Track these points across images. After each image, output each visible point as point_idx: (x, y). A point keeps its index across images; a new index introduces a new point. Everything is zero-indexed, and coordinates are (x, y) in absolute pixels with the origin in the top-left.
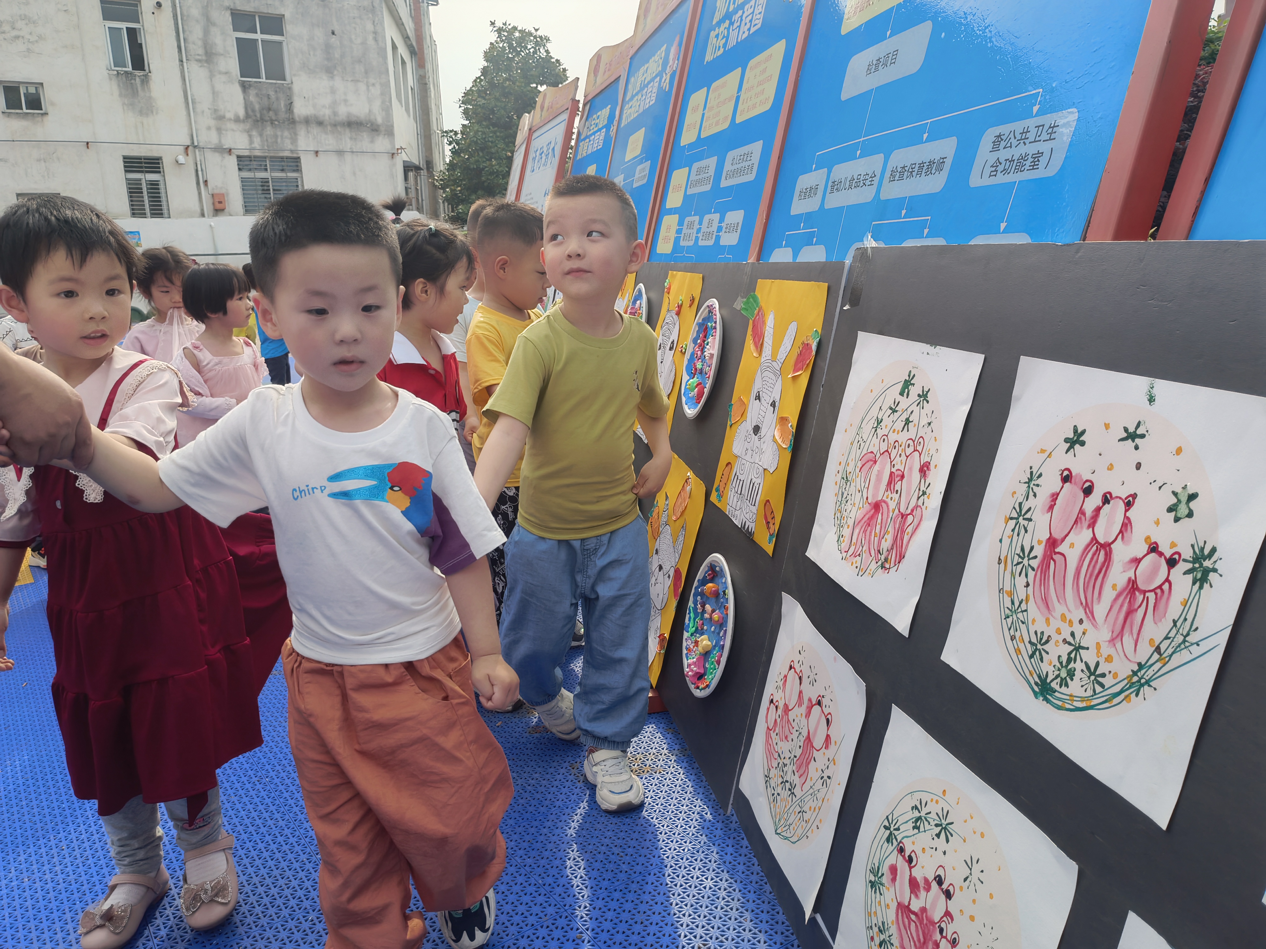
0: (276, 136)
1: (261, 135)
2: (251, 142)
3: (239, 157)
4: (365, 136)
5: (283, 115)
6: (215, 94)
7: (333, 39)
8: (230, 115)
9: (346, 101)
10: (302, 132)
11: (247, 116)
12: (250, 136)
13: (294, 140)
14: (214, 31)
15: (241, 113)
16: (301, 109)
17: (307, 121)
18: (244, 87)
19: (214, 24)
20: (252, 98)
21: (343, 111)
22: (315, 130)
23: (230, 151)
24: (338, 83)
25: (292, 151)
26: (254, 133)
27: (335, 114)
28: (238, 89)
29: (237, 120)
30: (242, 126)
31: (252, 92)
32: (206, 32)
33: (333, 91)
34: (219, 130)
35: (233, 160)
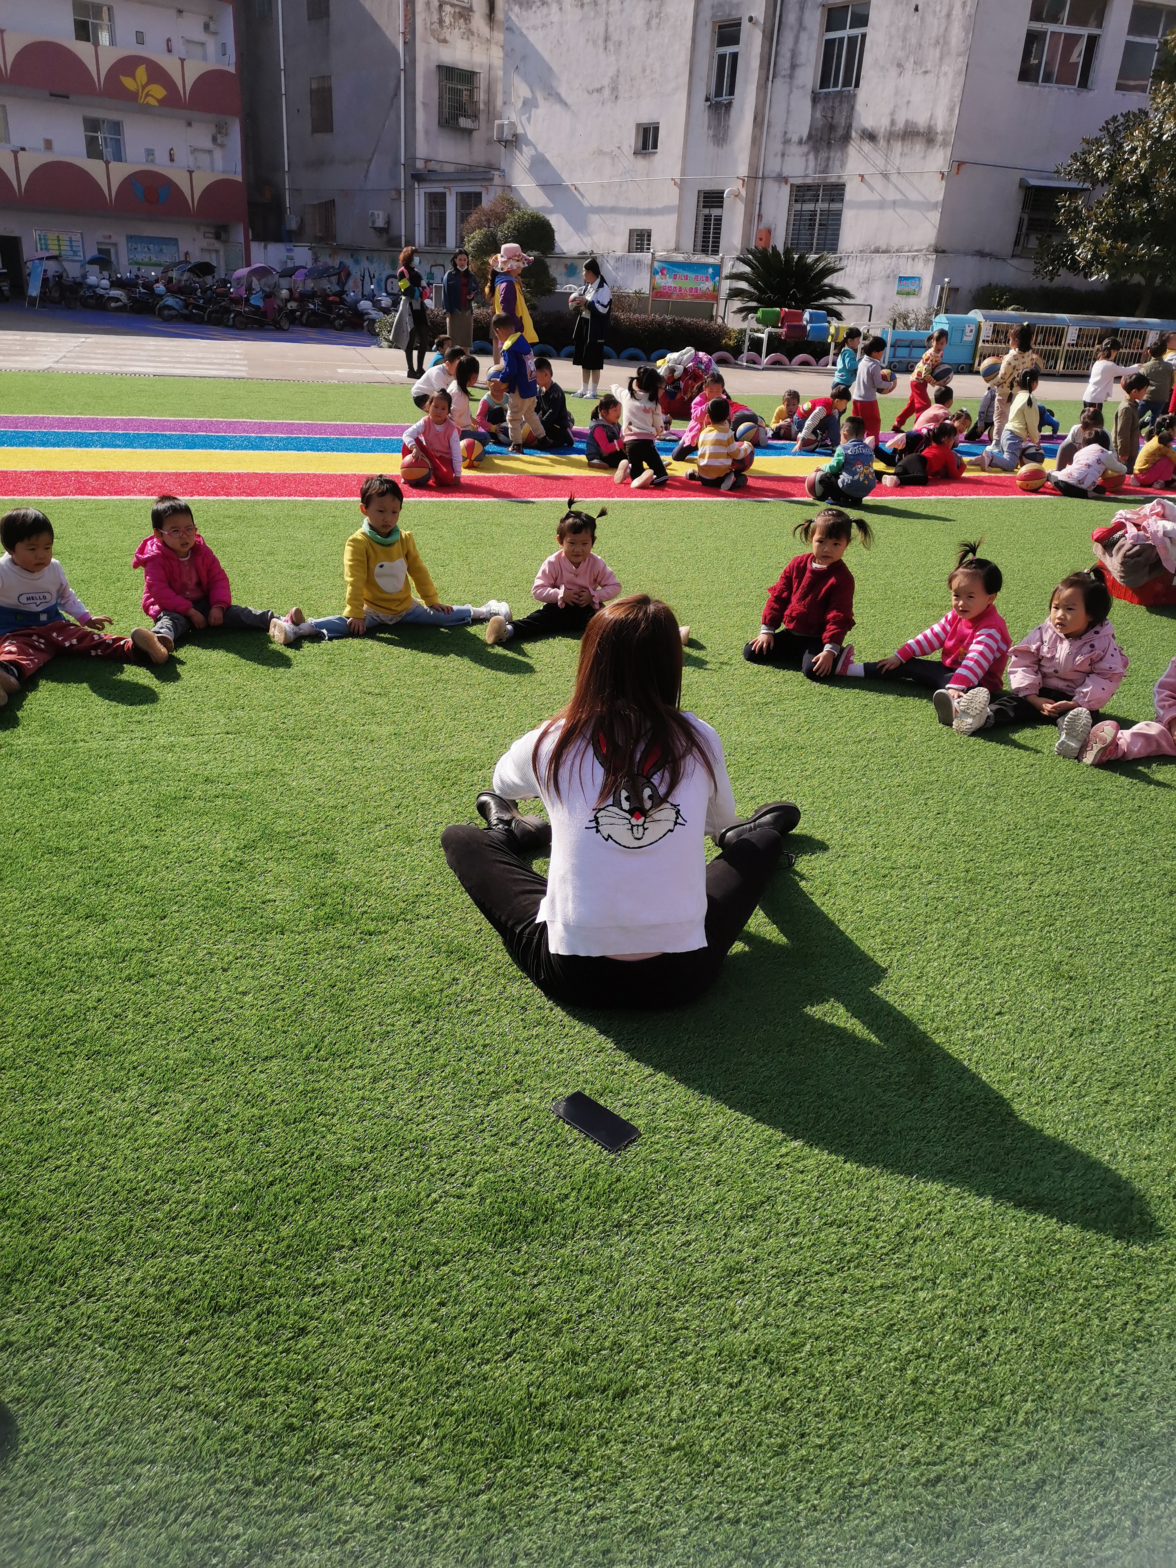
0: (828, 158)
1: (816, 158)
2: (806, 168)
3: (792, 185)
4: (918, 150)
5: (841, 132)
6: (789, 113)
7: (914, 18)
8: (795, 138)
9: (908, 104)
10: (853, 150)
11: (810, 136)
12: (807, 160)
13: (844, 162)
14: (804, 36)
15: (805, 131)
16: (860, 120)
17: (862, 136)
18: (815, 98)
19: (804, 29)
20: (818, 115)
21: (902, 118)
22: (868, 146)
23: (785, 180)
24: (908, 80)
25: (839, 177)
26: (811, 157)
28: (809, 104)
29: (800, 142)
30: (805, 148)
31: (822, 107)
32: (796, 39)
33: (898, 91)
34: (783, 155)
35: (786, 190)
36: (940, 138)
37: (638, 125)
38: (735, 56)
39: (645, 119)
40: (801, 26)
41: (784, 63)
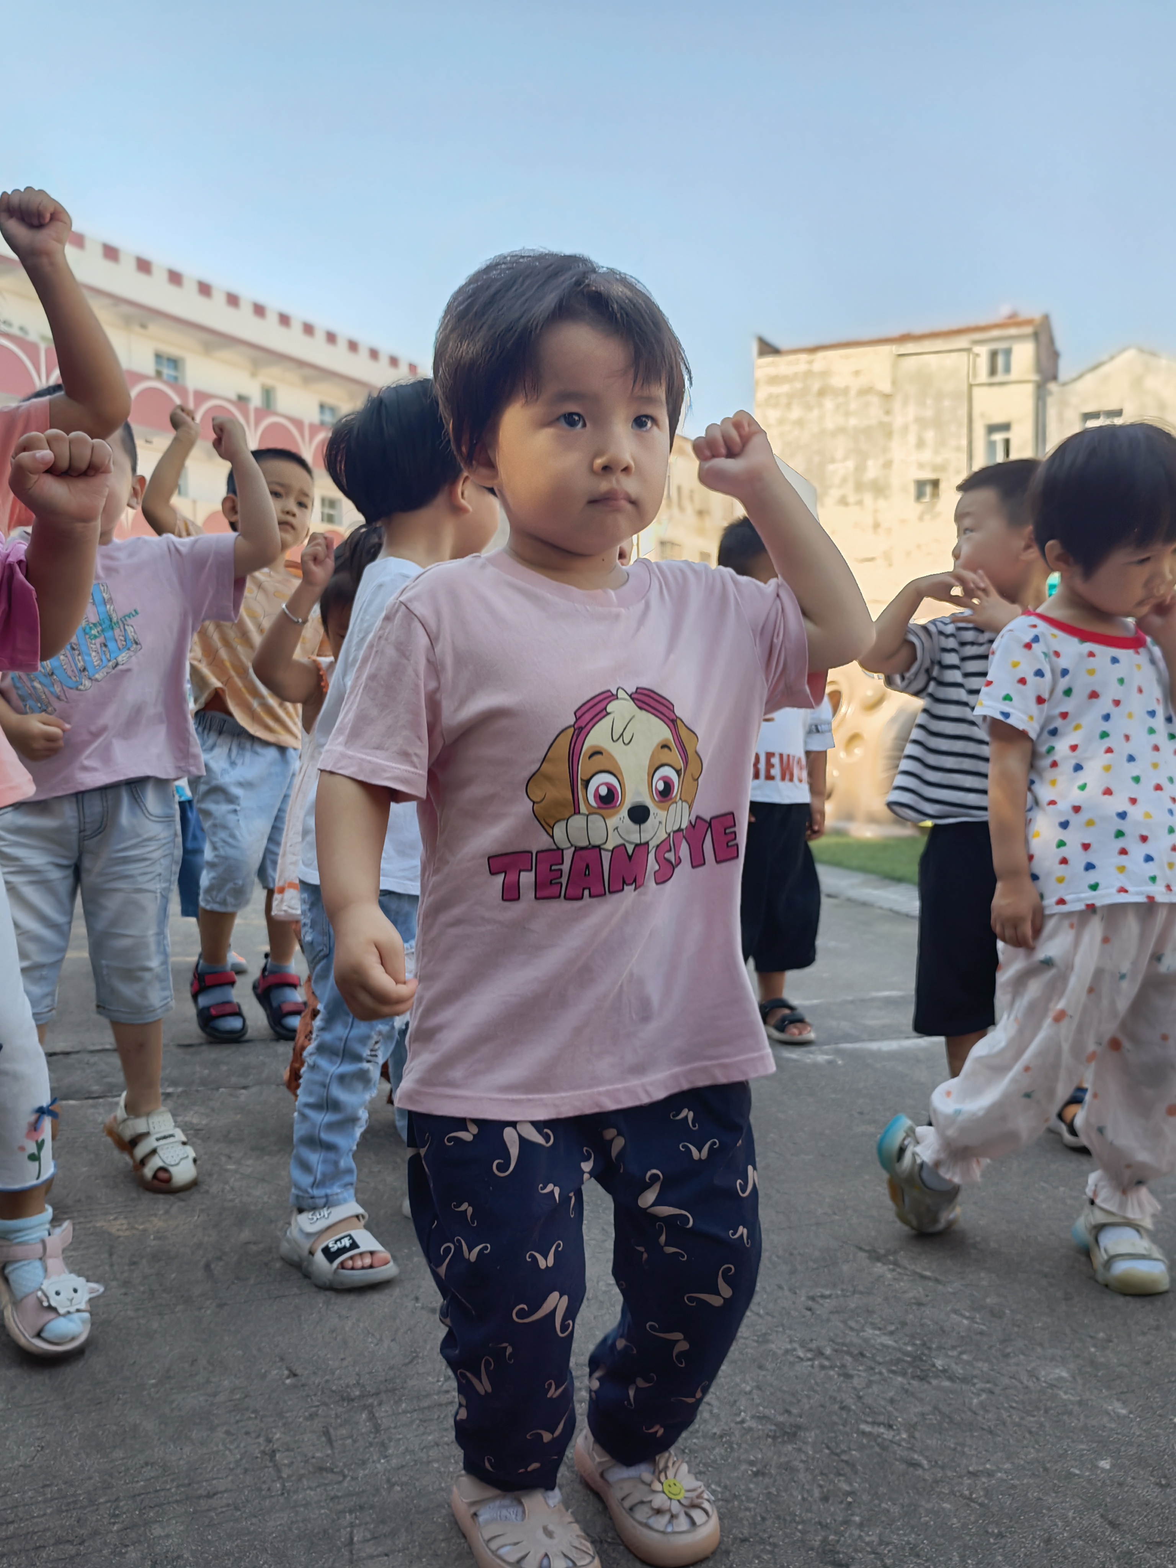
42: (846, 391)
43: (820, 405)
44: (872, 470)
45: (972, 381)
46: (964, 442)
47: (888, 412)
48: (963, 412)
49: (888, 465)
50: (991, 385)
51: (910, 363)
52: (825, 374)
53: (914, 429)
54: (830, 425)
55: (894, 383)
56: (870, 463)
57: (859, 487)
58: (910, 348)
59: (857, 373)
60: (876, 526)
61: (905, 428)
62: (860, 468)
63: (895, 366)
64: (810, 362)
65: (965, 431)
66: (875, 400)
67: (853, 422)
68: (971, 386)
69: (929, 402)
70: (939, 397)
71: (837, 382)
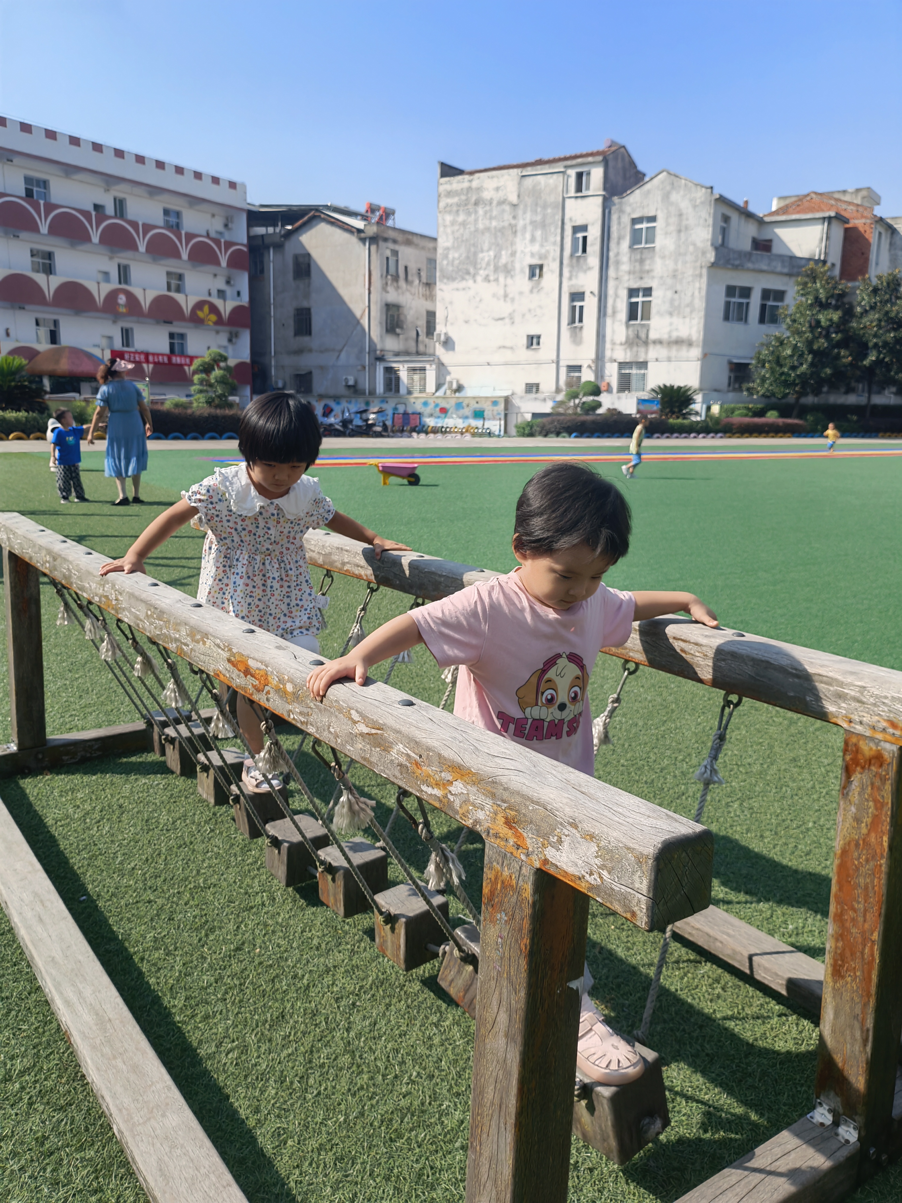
0: (638, 351)
1: (631, 351)
2: (626, 355)
3: (619, 362)
4: (684, 348)
5: (643, 339)
6: (613, 332)
7: (676, 296)
8: (618, 342)
9: (677, 329)
10: (651, 347)
11: (626, 342)
12: (626, 352)
13: (646, 353)
14: (618, 300)
15: (623, 339)
16: (653, 335)
17: (655, 342)
18: (628, 326)
19: (618, 297)
20: (630, 333)
21: (675, 335)
22: (658, 347)
23: (615, 361)
24: (675, 320)
25: (644, 358)
26: (628, 350)
27: (670, 337)
28: (623, 328)
29: (621, 344)
30: (623, 347)
31: (631, 329)
32: (615, 301)
33: (671, 324)
34: (612, 350)
35: (616, 365)
36: (695, 344)
37: (528, 336)
38: (581, 308)
39: (533, 333)
40: (616, 296)
41: (609, 311)
42: (491, 202)
43: (476, 212)
44: (504, 259)
45: (565, 196)
46: (559, 238)
47: (514, 217)
48: (559, 217)
49: (513, 254)
50: (577, 197)
51: (529, 182)
52: (479, 189)
53: (529, 228)
54: (481, 226)
55: (519, 196)
56: (503, 252)
57: (496, 269)
58: (529, 171)
59: (497, 189)
60: (506, 296)
61: (525, 227)
62: (497, 257)
63: (520, 184)
64: (470, 181)
65: (559, 231)
66: (507, 208)
67: (494, 223)
68: (564, 199)
69: (539, 210)
70: (545, 207)
71: (486, 195)
